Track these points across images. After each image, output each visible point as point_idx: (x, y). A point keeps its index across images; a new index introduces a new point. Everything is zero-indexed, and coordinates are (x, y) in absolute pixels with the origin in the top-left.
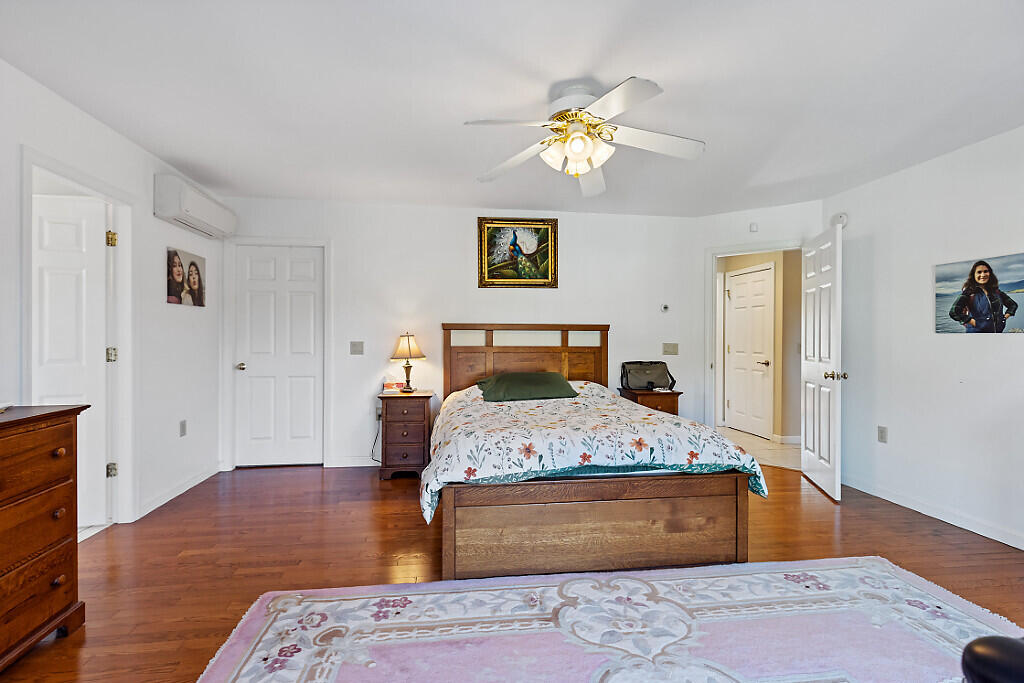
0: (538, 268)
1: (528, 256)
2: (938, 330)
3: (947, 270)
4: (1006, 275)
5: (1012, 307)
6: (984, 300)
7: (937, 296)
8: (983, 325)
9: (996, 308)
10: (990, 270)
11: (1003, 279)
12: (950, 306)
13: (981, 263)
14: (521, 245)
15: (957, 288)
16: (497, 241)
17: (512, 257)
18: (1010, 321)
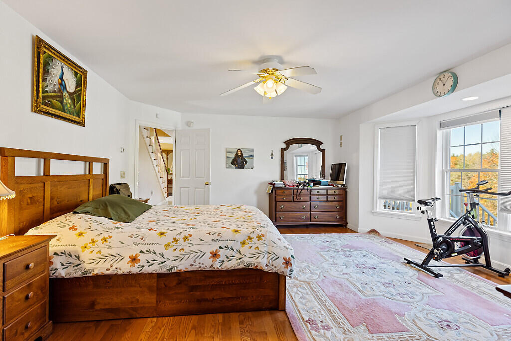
0: (75, 107)
1: (70, 94)
2: (227, 168)
3: (230, 150)
4: (246, 154)
5: (246, 162)
6: (240, 160)
7: (227, 157)
8: (239, 167)
9: (243, 162)
10: (241, 152)
11: (244, 155)
12: (231, 161)
13: (239, 149)
14: (65, 80)
15: (233, 156)
16: (51, 70)
17: (60, 91)
18: (246, 166)
